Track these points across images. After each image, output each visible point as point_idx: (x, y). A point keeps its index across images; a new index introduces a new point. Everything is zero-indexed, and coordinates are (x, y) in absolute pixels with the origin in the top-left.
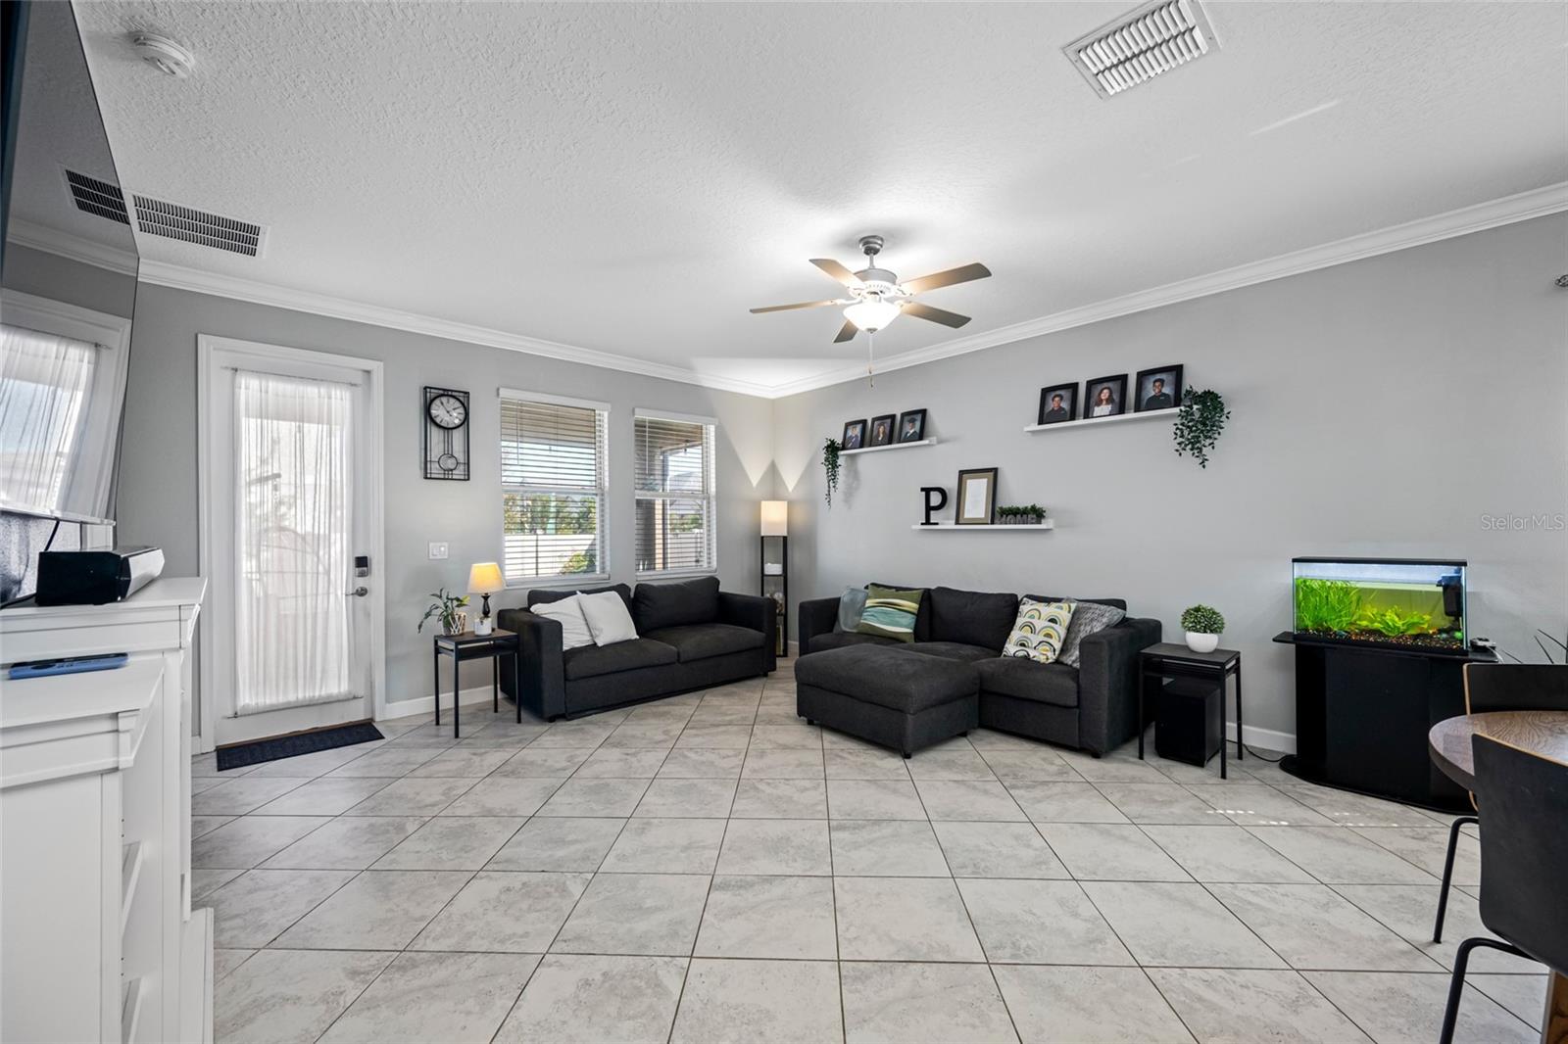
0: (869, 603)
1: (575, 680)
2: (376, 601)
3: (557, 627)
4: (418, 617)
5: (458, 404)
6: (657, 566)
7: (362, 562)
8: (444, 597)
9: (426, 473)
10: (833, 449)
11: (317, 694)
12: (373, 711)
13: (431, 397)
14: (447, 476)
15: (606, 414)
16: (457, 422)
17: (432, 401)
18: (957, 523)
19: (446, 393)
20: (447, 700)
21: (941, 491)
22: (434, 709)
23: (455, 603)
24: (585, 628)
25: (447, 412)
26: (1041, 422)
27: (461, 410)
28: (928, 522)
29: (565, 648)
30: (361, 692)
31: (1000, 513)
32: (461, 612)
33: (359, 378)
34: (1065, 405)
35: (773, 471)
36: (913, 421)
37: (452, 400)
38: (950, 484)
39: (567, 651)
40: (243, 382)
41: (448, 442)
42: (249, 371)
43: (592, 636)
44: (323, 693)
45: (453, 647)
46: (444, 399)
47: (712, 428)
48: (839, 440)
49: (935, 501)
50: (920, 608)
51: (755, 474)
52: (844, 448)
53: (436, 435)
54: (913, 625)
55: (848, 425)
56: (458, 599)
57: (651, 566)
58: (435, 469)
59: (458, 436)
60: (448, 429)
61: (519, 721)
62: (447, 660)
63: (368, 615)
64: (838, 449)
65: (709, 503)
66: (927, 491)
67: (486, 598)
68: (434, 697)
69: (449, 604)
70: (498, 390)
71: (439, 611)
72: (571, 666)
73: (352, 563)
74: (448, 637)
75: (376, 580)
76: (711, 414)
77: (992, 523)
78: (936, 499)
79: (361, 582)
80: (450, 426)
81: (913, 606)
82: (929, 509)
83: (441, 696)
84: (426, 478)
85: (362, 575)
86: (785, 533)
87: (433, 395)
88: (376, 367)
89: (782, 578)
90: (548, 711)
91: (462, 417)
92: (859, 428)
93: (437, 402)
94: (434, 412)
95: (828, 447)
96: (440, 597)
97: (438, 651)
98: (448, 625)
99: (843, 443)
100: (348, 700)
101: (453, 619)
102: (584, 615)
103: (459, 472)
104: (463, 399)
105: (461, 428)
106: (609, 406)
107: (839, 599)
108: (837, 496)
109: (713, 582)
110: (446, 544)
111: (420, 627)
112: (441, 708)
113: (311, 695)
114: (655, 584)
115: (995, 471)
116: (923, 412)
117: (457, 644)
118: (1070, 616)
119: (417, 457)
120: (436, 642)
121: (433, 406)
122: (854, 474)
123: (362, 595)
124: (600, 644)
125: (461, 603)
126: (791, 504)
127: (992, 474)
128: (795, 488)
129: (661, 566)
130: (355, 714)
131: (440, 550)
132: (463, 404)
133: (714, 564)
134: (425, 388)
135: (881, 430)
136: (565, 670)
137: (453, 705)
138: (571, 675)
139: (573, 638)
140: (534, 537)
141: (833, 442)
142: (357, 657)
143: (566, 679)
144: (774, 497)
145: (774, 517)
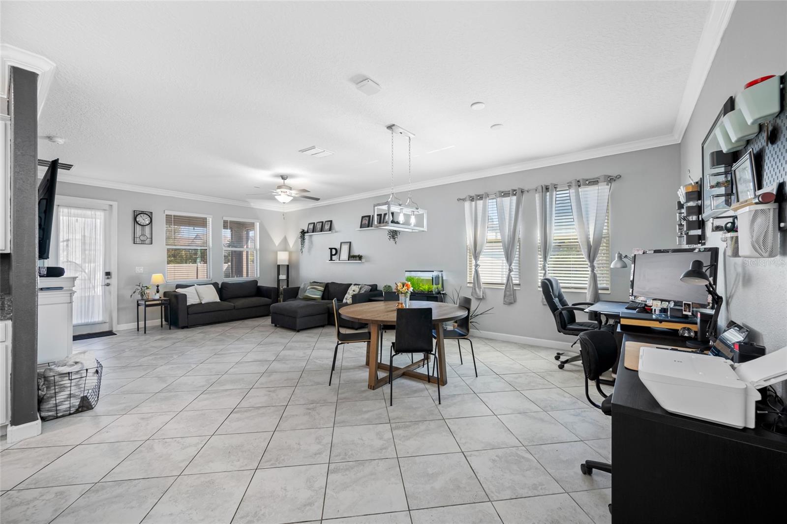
0: (308, 288)
1: (192, 314)
2: (114, 288)
3: (184, 296)
4: (131, 292)
5: (148, 216)
6: (244, 275)
7: (108, 274)
8: (141, 285)
9: (134, 242)
10: (303, 233)
11: (90, 321)
12: (112, 327)
13: (136, 215)
14: (143, 242)
15: (211, 219)
16: (147, 223)
17: (137, 216)
18: (339, 260)
19: (143, 213)
20: (142, 324)
21: (335, 249)
22: (137, 327)
23: (145, 288)
24: (198, 297)
25: (141, 219)
26: (361, 228)
27: (149, 219)
28: (331, 260)
29: (188, 304)
30: (107, 321)
31: (351, 257)
32: (147, 291)
33: (107, 208)
34: (367, 222)
35: (285, 240)
36: (328, 224)
37: (145, 215)
38: (338, 247)
39: (189, 305)
40: (61, 210)
41: (143, 230)
42: (63, 206)
43: (200, 300)
44: (92, 321)
45: (144, 303)
46: (142, 215)
47: (258, 224)
48: (306, 230)
49: (334, 253)
50: (325, 290)
51: (277, 241)
52: (308, 232)
53: (138, 228)
54: (321, 295)
55: (309, 224)
56: (146, 287)
57: (241, 275)
58: (138, 240)
59: (147, 229)
60: (143, 226)
61: (170, 329)
62: (142, 308)
63: (110, 293)
64: (305, 233)
65: (257, 252)
66: (331, 249)
67: (158, 286)
68: (137, 323)
69: (143, 288)
70: (164, 211)
71: (139, 291)
72: (190, 309)
73: (104, 274)
74: (142, 300)
75: (114, 280)
76: (257, 218)
77: (348, 260)
78: (334, 252)
79: (108, 281)
80: (145, 224)
81: (322, 289)
82: (332, 255)
83: (139, 323)
84: (134, 243)
85: (108, 278)
86: (287, 264)
87: (137, 214)
88: (115, 204)
89: (286, 281)
90: (181, 324)
91: (149, 221)
92: (312, 225)
93: (139, 216)
94: (137, 220)
95: (301, 232)
96: (139, 286)
97: (138, 305)
98: (142, 295)
99: (307, 231)
100: (102, 323)
101: (144, 293)
102: (197, 293)
103: (148, 241)
104: (150, 215)
105: (149, 225)
106: (212, 216)
107: (299, 287)
108: (305, 249)
109: (256, 282)
110: (142, 267)
111: (131, 296)
112: (139, 327)
113: (87, 321)
114: (230, 282)
115: (350, 243)
116: (331, 221)
117: (145, 302)
118: (358, 289)
119: (131, 235)
120: (138, 302)
121: (137, 217)
122: (311, 242)
123: (108, 286)
124: (203, 303)
125: (148, 288)
126: (290, 253)
127: (349, 244)
128: (293, 246)
129: (246, 275)
130: (106, 328)
131: (140, 270)
132: (150, 217)
133: (259, 276)
134: (134, 211)
135: (319, 226)
136: (188, 310)
137: (144, 326)
138: (190, 313)
139: (192, 300)
140: (196, 265)
141: (303, 230)
142: (106, 309)
143: (188, 314)
144: (285, 250)
145: (283, 258)
